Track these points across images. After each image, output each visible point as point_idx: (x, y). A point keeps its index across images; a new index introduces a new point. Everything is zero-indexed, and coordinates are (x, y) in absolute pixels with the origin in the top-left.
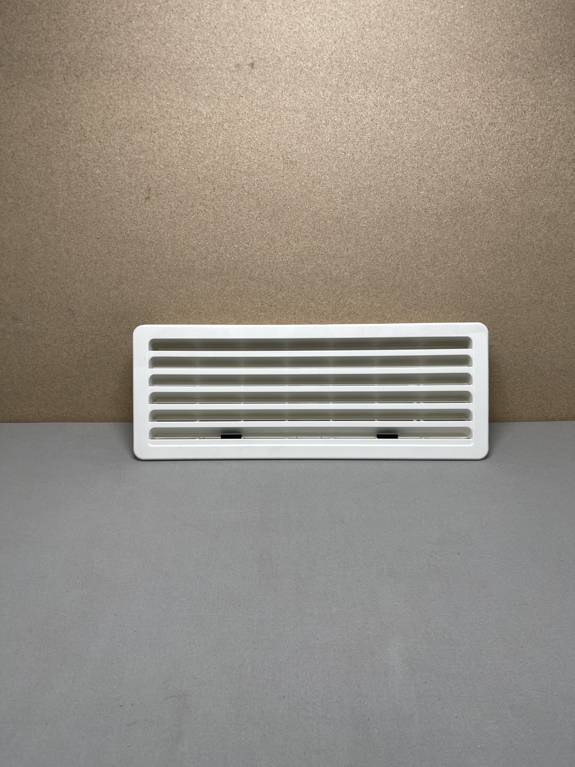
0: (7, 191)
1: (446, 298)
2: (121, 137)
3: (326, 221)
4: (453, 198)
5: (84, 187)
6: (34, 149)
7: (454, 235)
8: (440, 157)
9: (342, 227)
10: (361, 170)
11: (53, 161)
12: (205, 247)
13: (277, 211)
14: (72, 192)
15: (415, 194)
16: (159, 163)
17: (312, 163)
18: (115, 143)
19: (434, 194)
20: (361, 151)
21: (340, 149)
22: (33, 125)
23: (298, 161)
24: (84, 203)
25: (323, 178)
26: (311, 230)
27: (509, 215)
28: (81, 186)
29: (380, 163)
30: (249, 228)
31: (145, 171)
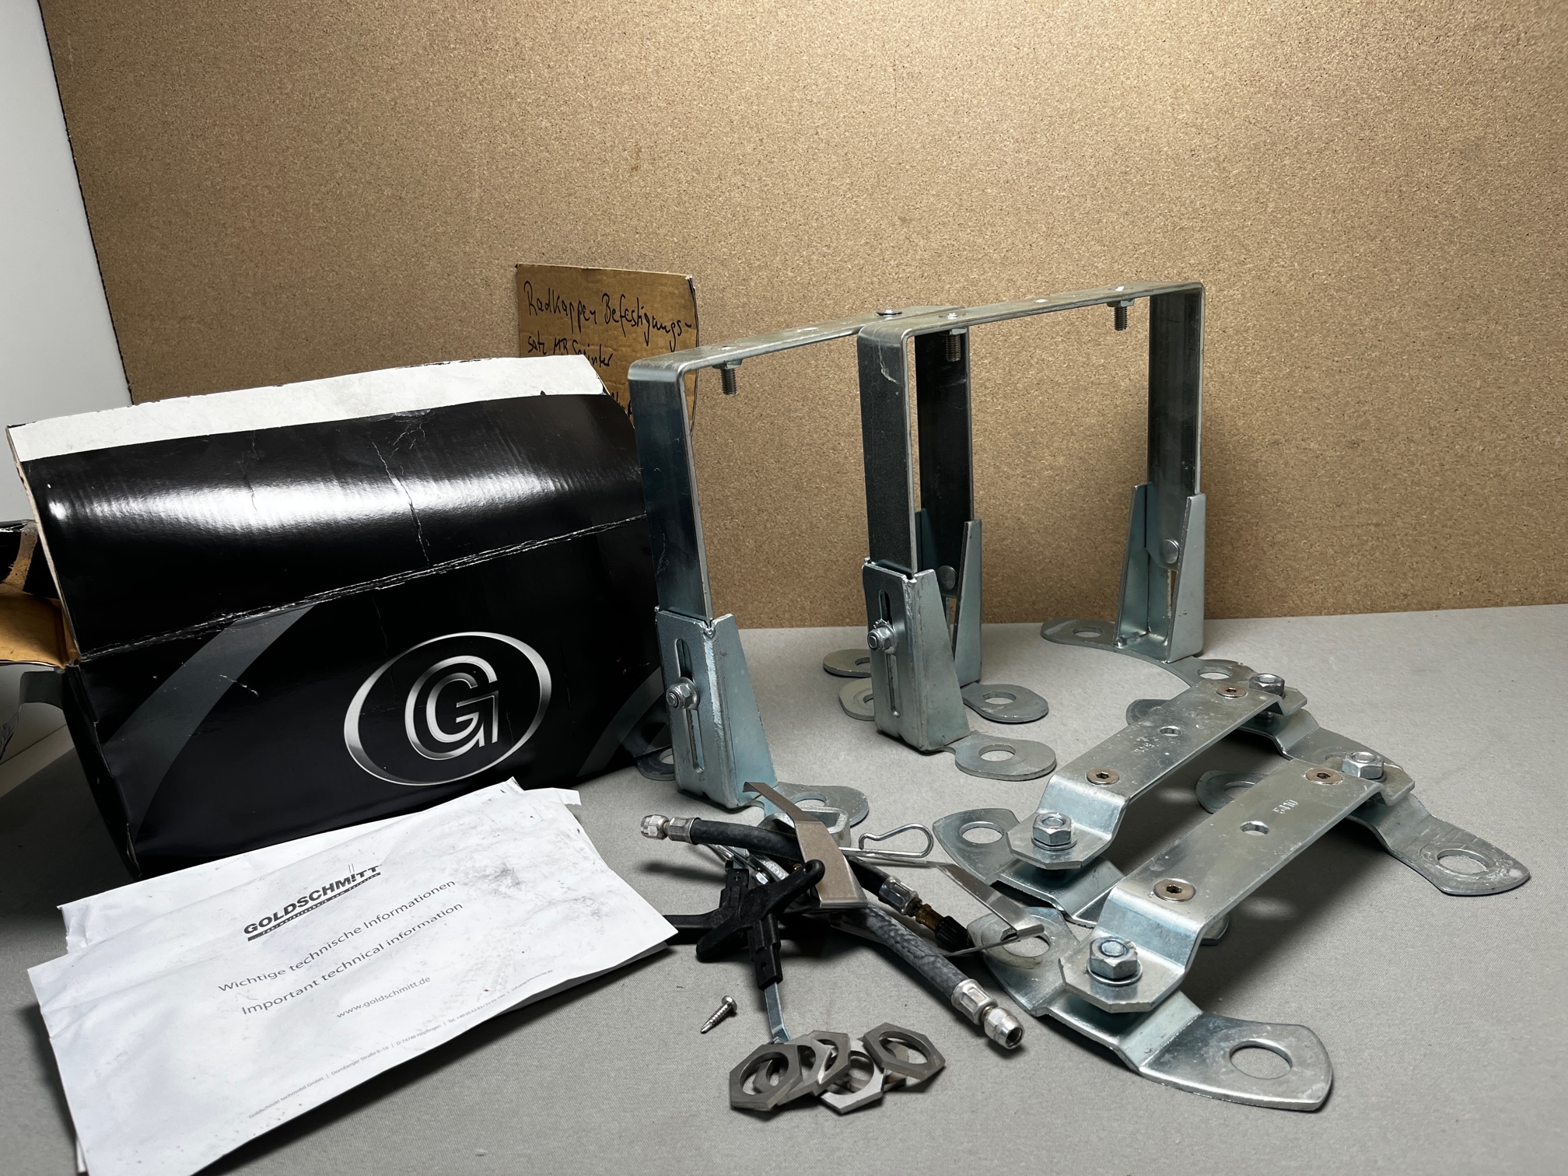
0: (383, 174)
1: (1246, 339)
2: (586, 53)
3: (984, 190)
4: (1251, 123)
5: (520, 155)
6: (431, 91)
7: (1257, 202)
8: (1217, 39)
9: (1017, 200)
10: (1051, 81)
11: (464, 111)
12: (744, 260)
13: (885, 176)
14: (497, 167)
15: (1167, 120)
16: (656, 98)
17: (951, 73)
18: (576, 66)
19: (1207, 117)
20: (1050, 41)
21: (1007, 40)
22: (431, 44)
23: (924, 71)
24: (519, 188)
25: (975, 102)
26: (955, 210)
27: (1376, 152)
28: (514, 154)
29: (1090, 61)
30: (829, 213)
31: (630, 115)
